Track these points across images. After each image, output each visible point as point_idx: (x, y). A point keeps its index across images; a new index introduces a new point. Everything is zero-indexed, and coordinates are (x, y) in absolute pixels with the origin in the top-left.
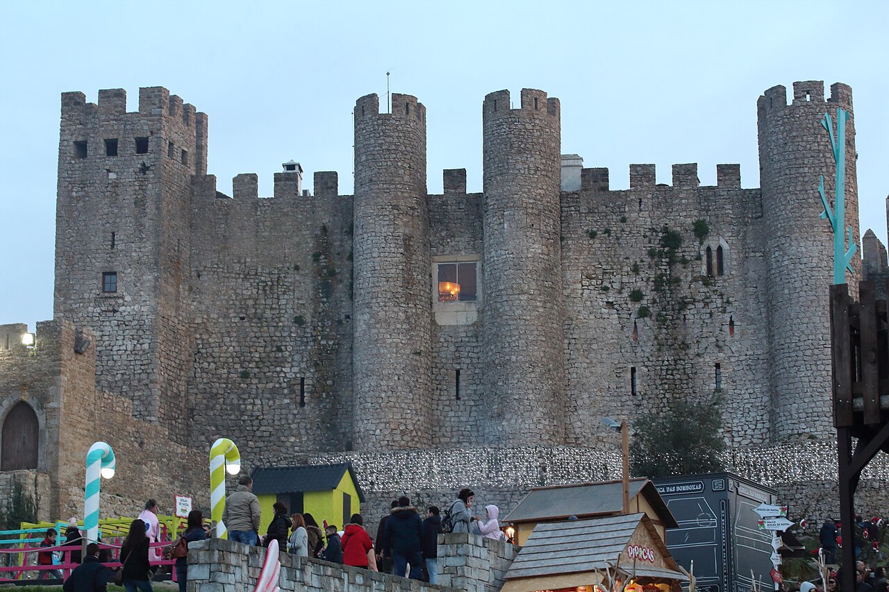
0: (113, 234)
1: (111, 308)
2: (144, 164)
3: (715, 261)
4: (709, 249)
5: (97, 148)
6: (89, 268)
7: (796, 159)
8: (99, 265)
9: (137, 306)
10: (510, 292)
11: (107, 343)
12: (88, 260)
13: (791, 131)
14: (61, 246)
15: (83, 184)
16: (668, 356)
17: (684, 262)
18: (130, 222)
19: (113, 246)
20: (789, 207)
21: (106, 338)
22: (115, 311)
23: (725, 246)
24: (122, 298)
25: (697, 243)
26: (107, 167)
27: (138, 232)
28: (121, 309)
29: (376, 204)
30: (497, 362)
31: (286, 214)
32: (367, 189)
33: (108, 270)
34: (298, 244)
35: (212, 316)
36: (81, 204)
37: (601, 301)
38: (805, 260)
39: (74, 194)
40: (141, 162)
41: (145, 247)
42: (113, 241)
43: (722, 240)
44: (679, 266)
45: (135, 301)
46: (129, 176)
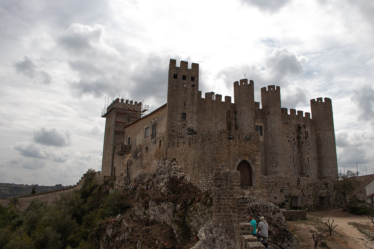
0: (185, 103)
1: (184, 124)
2: (193, 84)
3: (307, 134)
4: (305, 131)
5: (180, 77)
6: (178, 111)
7: (327, 114)
8: (181, 111)
9: (192, 125)
10: (278, 135)
11: (183, 134)
12: (178, 109)
13: (325, 108)
14: (170, 103)
15: (177, 86)
16: (299, 155)
17: (302, 133)
18: (190, 100)
19: (185, 106)
20: (326, 125)
21: (183, 133)
22: (185, 125)
23: (309, 131)
24: (188, 121)
25: (304, 129)
26: (184, 83)
27: (192, 103)
28: (188, 125)
29: (248, 107)
30: (274, 152)
31: (219, 105)
32: (245, 103)
33: (184, 113)
34: (222, 114)
35: (201, 130)
36: (176, 92)
37: (287, 139)
38: (330, 137)
39: (174, 88)
40: (193, 83)
41: (194, 108)
42: (185, 104)
43: (308, 130)
44: (301, 134)
45: (191, 123)
46: (190, 87)
